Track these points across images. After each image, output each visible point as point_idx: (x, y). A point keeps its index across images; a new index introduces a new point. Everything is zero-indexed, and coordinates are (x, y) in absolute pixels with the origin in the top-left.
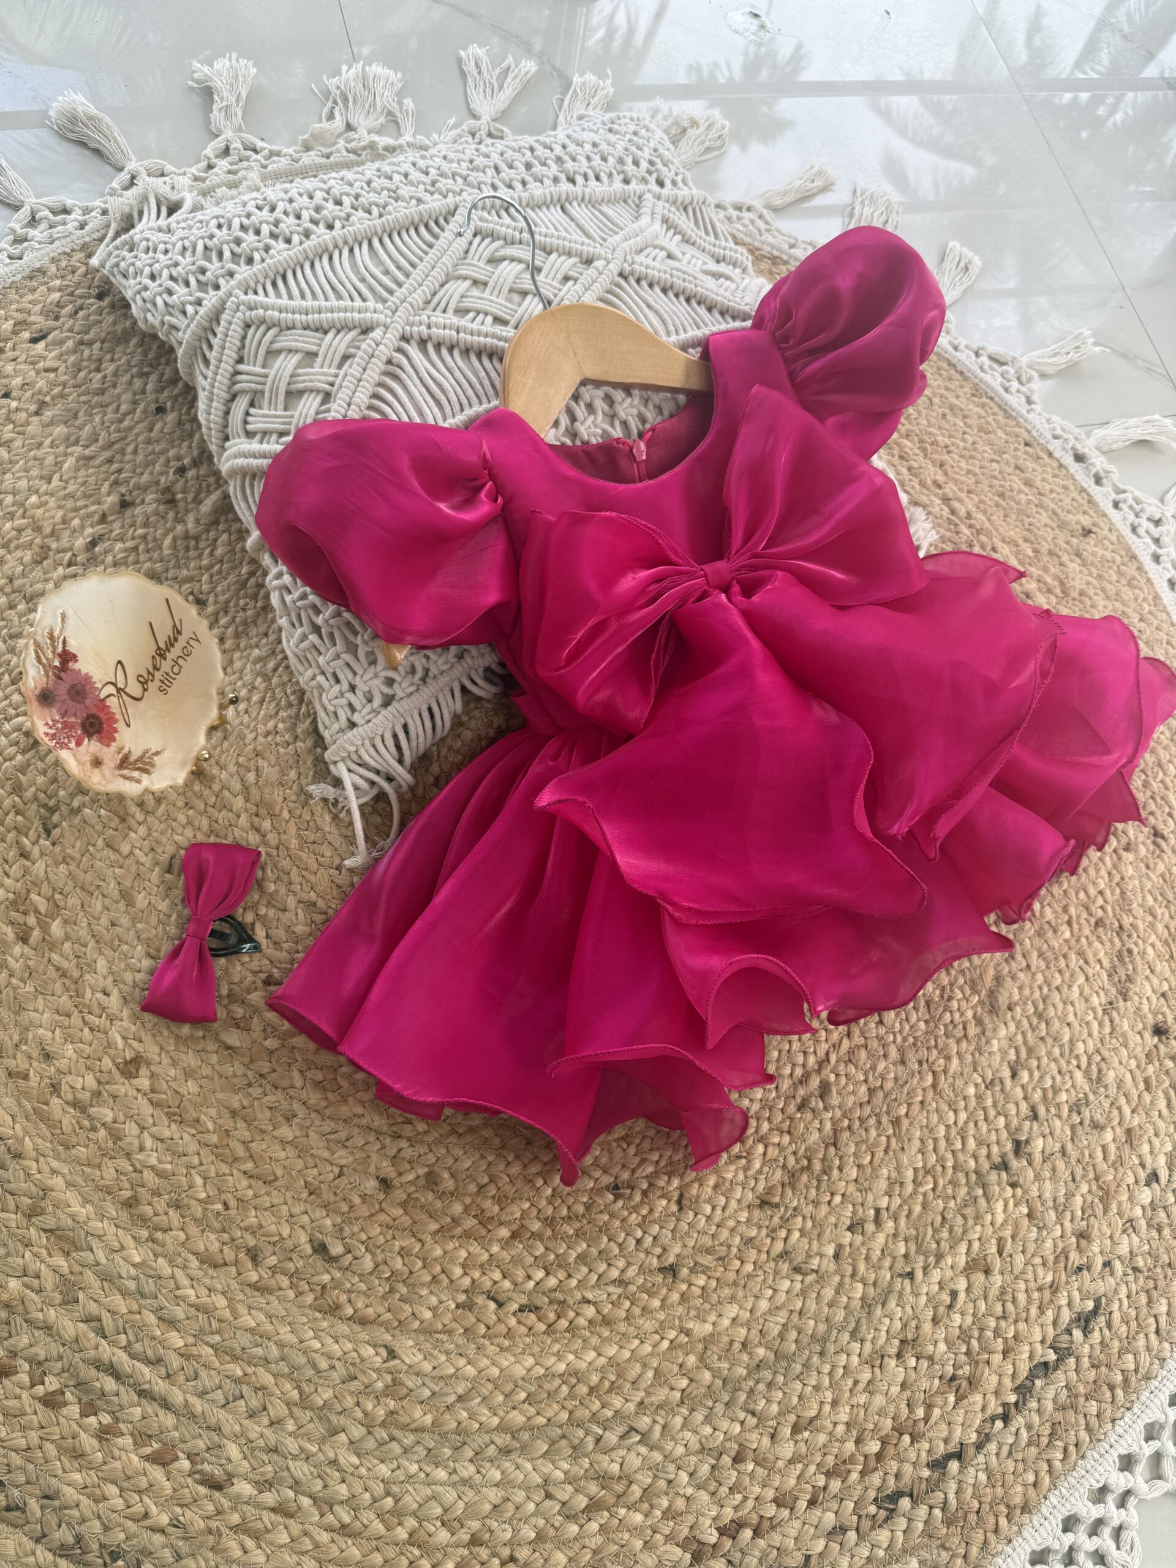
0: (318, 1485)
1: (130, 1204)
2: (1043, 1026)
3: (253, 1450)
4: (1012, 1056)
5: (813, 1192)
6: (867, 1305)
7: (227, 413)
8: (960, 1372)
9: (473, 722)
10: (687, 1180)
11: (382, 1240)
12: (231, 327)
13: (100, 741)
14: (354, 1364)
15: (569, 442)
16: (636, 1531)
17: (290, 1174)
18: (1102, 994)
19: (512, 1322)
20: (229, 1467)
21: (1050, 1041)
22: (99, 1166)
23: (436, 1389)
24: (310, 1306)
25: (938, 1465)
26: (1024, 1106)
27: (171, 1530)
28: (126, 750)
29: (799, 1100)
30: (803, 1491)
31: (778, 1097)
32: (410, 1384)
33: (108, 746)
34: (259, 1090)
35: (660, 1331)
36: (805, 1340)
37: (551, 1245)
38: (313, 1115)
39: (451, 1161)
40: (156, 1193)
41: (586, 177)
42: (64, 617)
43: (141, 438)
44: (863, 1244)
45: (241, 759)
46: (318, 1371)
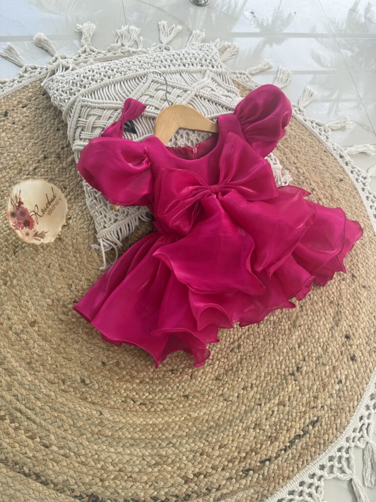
0: (76, 449)
1: (29, 363)
2: (310, 332)
3: (58, 438)
4: (299, 340)
5: (232, 377)
6: (246, 412)
7: (75, 132)
8: (273, 435)
10: (194, 370)
11: (101, 380)
12: (77, 107)
13: (29, 228)
14: (90, 416)
15: (174, 146)
16: (169, 472)
17: (76, 359)
18: (330, 324)
19: (138, 407)
20: (51, 442)
21: (311, 337)
22: (21, 352)
23: (113, 425)
24: (79, 398)
25: (263, 462)
26: (301, 357)
27: (33, 458)
28: (37, 231)
29: (231, 349)
30: (221, 466)
31: (225, 347)
32: (106, 423)
33: (31, 229)
34: (69, 333)
35: (182, 414)
36: (226, 421)
38: (85, 342)
39: (124, 359)
40: (37, 361)
41: (189, 65)
42: (20, 191)
43: (52, 138)
44: (246, 394)
45: (72, 236)
46: (79, 417)
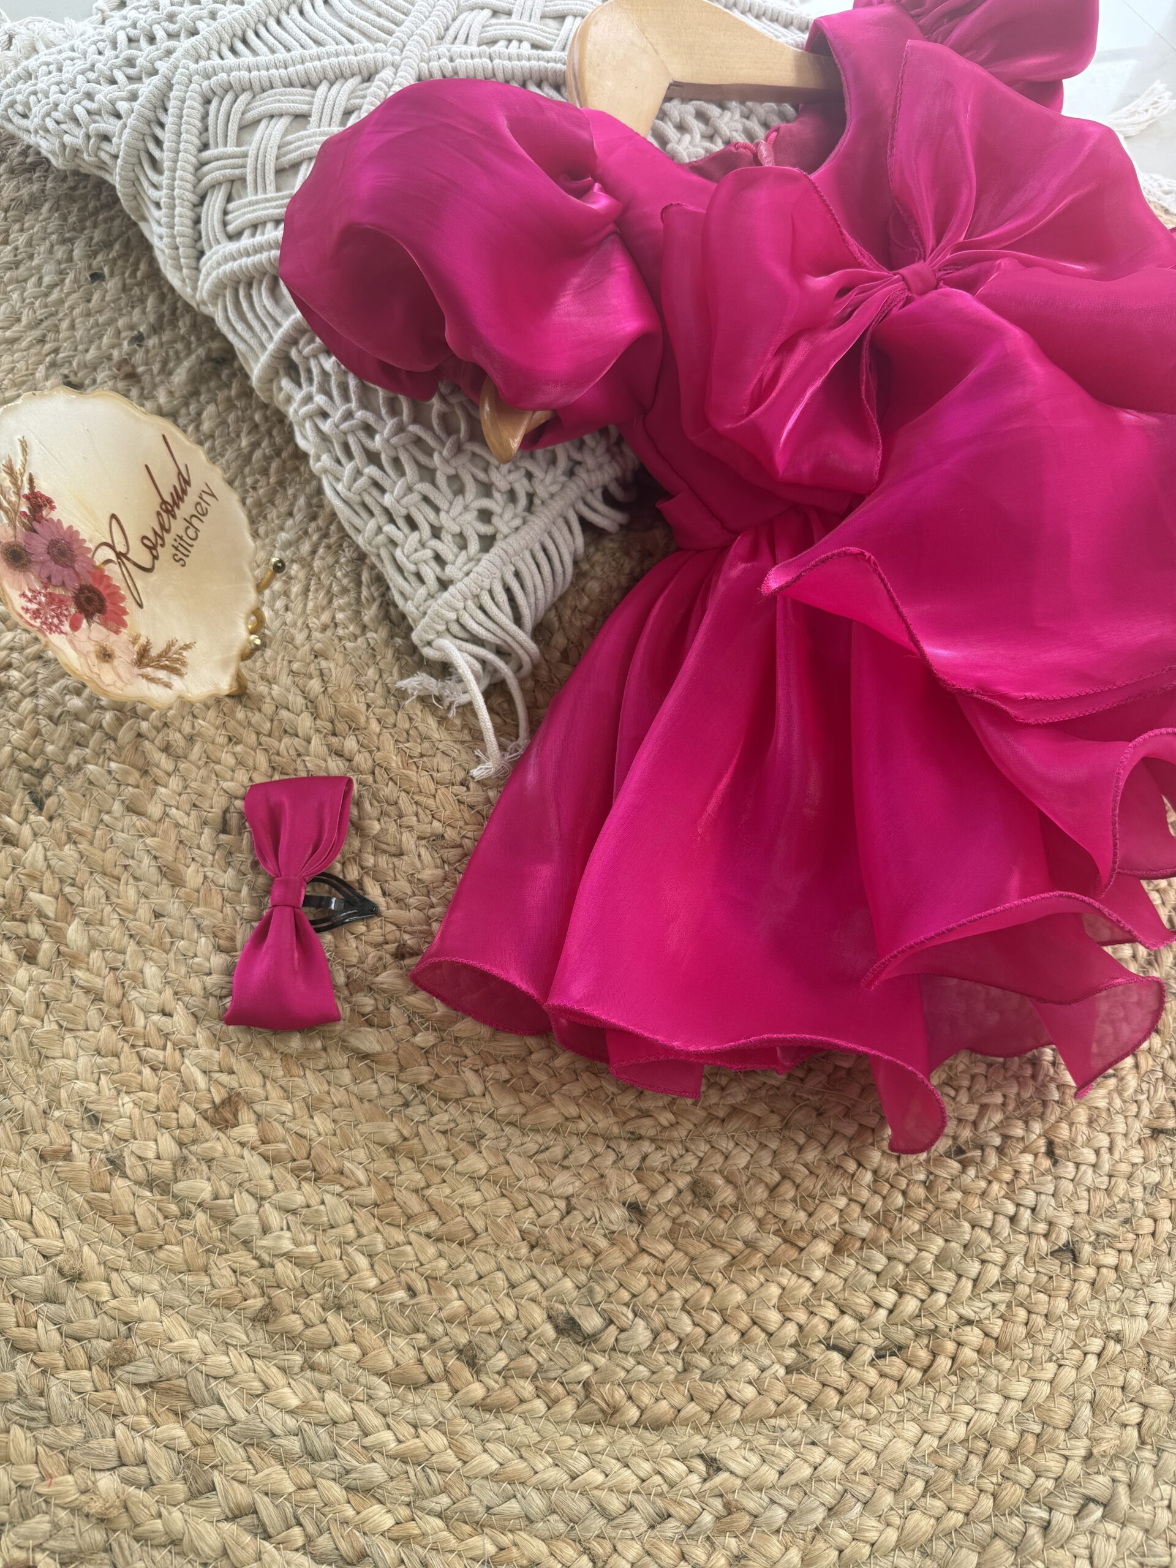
1: (264, 1318)
7: (197, 221)
9: (598, 569)
10: (1052, 1119)
11: (653, 1295)
12: (184, 109)
13: (104, 624)
14: (661, 1495)
17: (495, 1223)
19: (872, 1375)
22: (206, 1270)
23: (793, 1504)
24: (574, 1419)
28: (142, 641)
32: (751, 1505)
34: (422, 1109)
35: (1079, 1344)
37: (895, 1250)
38: (508, 1130)
39: (718, 1160)
40: (301, 1293)
42: (24, 446)
43: (77, 312)
46: (610, 1518)
